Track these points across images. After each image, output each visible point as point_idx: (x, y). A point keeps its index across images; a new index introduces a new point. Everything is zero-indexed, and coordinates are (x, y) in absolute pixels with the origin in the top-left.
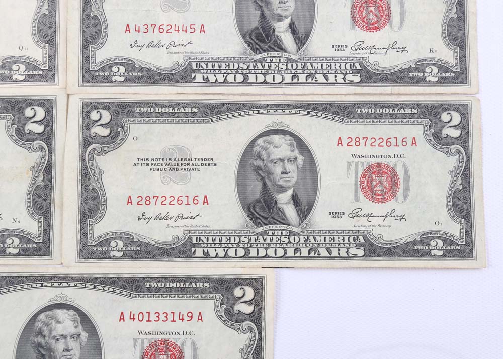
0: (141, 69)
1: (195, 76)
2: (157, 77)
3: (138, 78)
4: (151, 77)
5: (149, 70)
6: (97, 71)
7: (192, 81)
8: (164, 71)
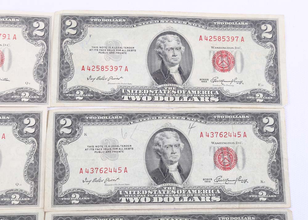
0: (89, 195)
1: (121, 199)
2: (99, 200)
3: (87, 201)
4: (95, 200)
5: (94, 196)
6: (63, 197)
7: (119, 202)
8: (103, 196)
